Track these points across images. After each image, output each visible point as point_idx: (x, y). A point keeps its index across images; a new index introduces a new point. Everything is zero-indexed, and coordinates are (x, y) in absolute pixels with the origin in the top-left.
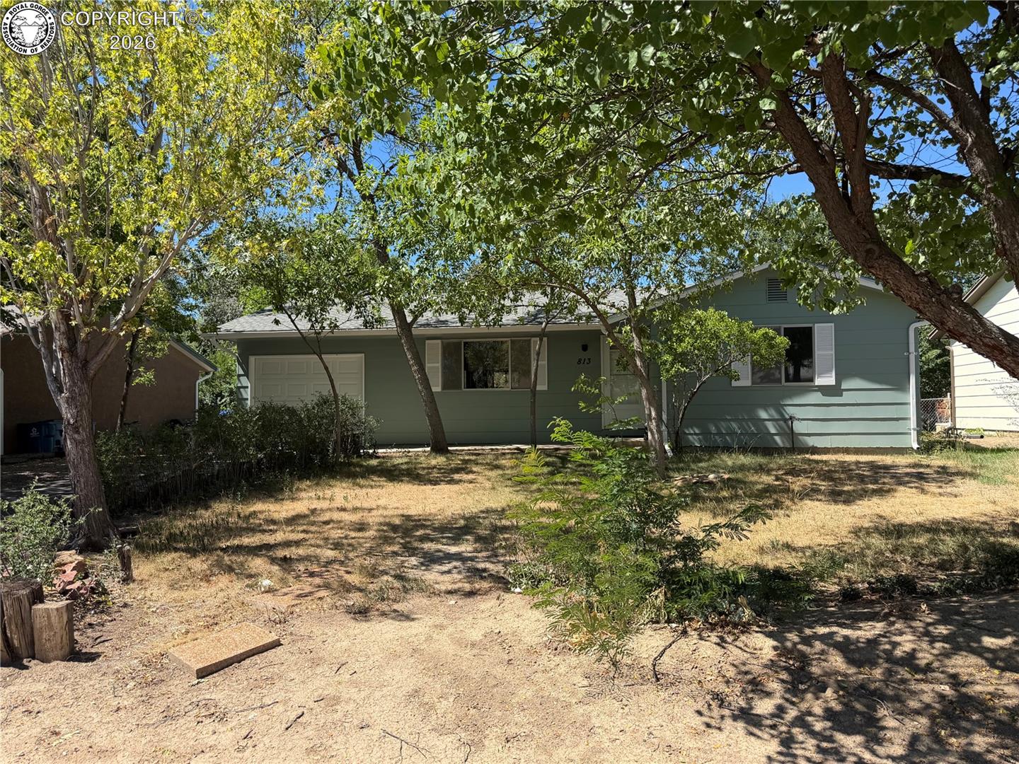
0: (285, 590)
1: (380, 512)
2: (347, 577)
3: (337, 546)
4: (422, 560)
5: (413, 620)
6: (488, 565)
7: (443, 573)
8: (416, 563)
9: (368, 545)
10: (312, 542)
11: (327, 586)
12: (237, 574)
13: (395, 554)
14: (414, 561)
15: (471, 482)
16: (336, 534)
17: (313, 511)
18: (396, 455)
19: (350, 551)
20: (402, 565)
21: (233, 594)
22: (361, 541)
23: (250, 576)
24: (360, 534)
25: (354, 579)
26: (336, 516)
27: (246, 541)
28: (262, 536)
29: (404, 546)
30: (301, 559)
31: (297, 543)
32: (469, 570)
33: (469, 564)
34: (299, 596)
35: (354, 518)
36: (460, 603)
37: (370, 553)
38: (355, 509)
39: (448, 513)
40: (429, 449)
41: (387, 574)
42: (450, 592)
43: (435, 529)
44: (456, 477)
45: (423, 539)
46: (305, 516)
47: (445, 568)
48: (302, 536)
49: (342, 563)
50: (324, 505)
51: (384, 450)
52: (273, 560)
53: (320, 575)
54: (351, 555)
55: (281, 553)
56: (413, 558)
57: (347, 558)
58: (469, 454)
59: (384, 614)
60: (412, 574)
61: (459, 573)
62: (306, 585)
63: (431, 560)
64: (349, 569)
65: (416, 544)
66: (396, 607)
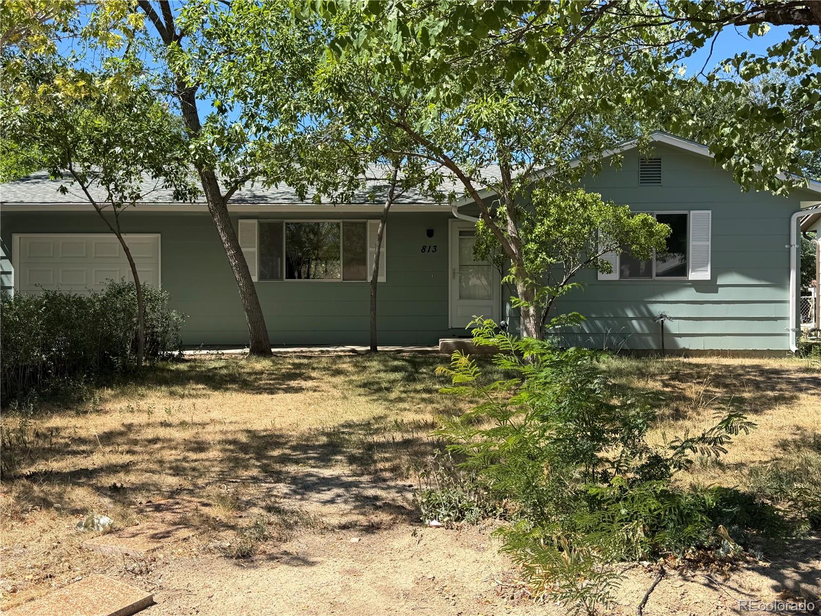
0: (132, 529)
1: (218, 427)
2: (206, 510)
3: (177, 471)
4: (293, 487)
5: (312, 564)
6: (379, 493)
7: (325, 503)
8: (286, 491)
9: (217, 469)
10: (144, 466)
11: (184, 523)
12: (57, 509)
13: (255, 480)
14: (283, 488)
15: (315, 391)
16: (170, 455)
17: (129, 427)
18: (208, 358)
19: (197, 477)
20: (269, 494)
21: (61, 536)
22: (207, 463)
23: (76, 512)
24: (202, 455)
25: (218, 512)
26: (162, 432)
27: (55, 465)
28: (74, 459)
29: (265, 469)
30: (137, 489)
31: (126, 468)
32: (358, 498)
33: (355, 491)
34: (154, 537)
35: (187, 434)
36: (364, 539)
37: (223, 478)
38: (183, 424)
39: (304, 428)
40: (247, 350)
41: (255, 505)
42: (344, 527)
43: (294, 448)
44: (293, 383)
45: (284, 460)
46: (121, 434)
47: (328, 495)
48: (127, 458)
49: (191, 492)
50: (143, 419)
51: (191, 352)
52: (100, 490)
53: (168, 509)
54: (200, 482)
55: (108, 481)
56: (281, 485)
57: (195, 485)
58: (299, 357)
59: (272, 558)
60: (286, 504)
61: (346, 502)
62: (159, 522)
63: (304, 486)
64: (205, 500)
65: (277, 467)
66: (285, 547)
